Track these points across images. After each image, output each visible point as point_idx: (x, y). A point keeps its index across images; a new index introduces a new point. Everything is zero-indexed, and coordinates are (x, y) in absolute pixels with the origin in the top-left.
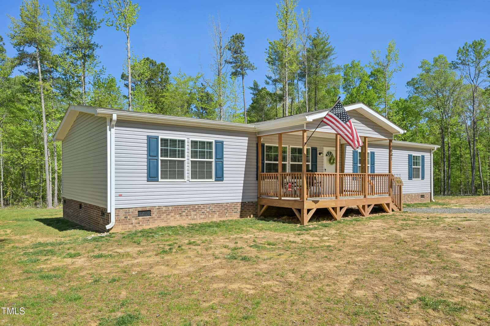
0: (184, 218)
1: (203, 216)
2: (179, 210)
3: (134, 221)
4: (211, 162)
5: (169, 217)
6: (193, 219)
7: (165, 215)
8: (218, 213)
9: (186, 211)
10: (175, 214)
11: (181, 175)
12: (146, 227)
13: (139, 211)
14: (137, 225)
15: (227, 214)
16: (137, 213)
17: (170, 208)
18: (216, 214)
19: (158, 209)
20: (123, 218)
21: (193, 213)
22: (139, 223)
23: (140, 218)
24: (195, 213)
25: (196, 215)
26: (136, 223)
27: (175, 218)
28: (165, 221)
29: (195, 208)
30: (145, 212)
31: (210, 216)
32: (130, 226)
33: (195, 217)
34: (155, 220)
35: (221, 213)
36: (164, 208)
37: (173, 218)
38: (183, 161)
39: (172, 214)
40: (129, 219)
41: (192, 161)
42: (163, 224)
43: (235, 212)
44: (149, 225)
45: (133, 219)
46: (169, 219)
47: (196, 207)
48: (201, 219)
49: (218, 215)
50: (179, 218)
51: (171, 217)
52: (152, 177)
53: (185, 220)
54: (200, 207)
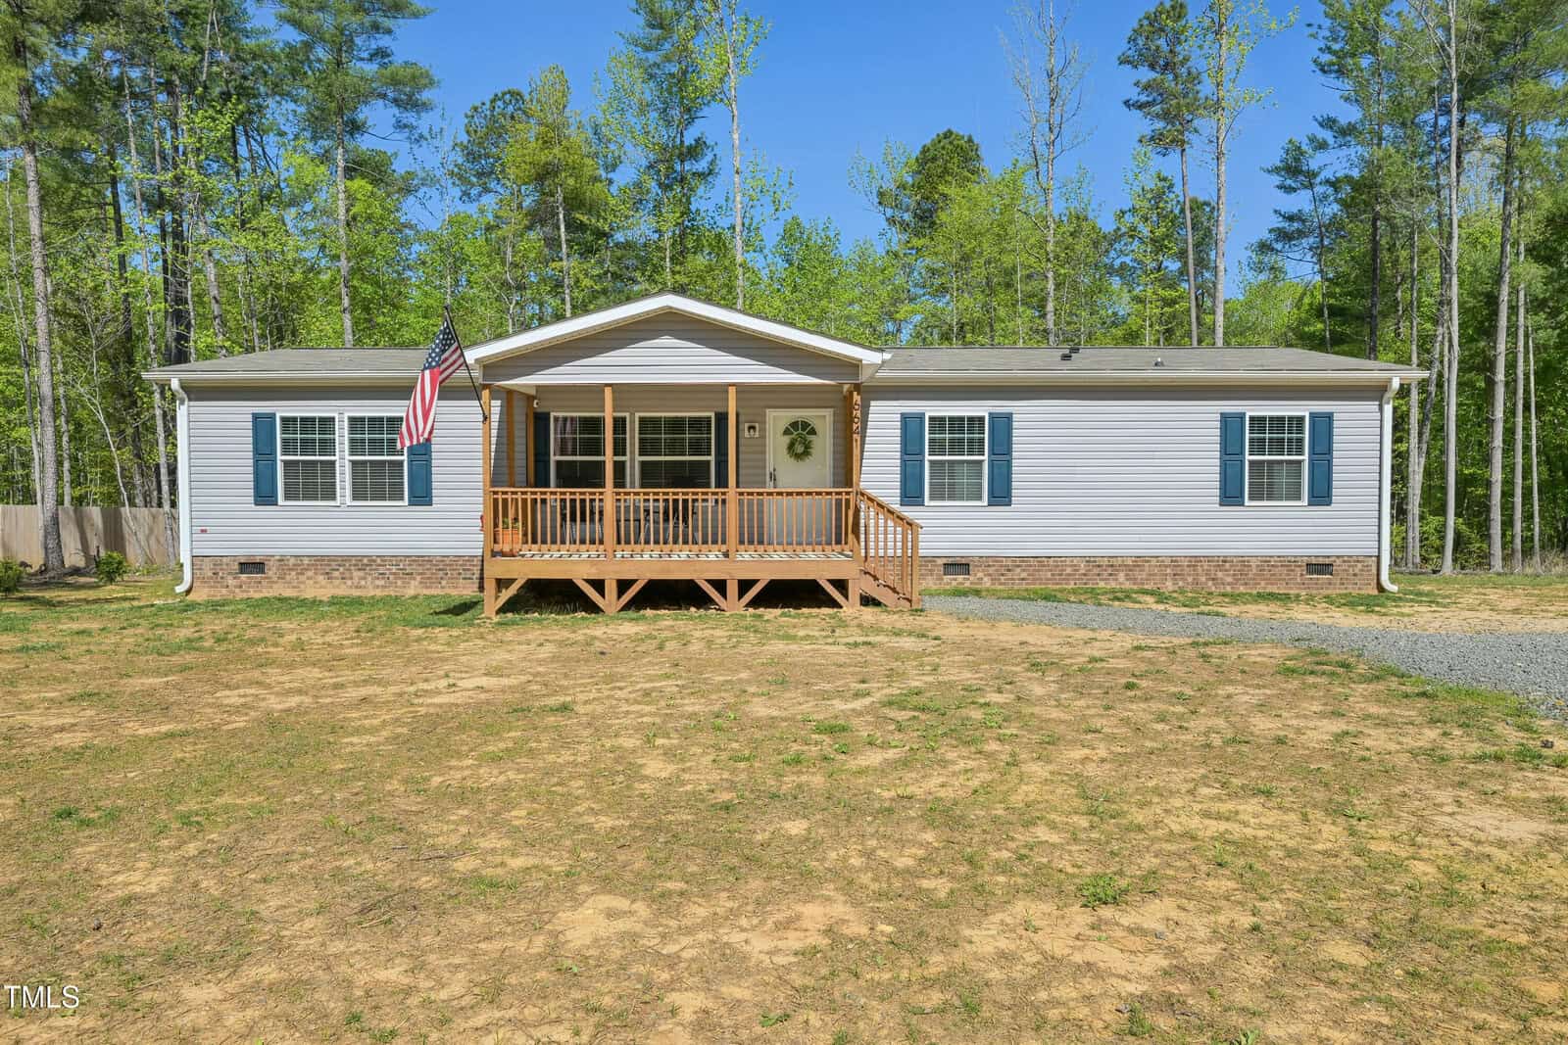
0: (337, 582)
1: (381, 583)
2: (326, 565)
3: (231, 581)
4: (401, 463)
5: (302, 578)
6: (357, 587)
7: (294, 573)
8: (419, 578)
9: (341, 569)
10: (316, 574)
11: (329, 493)
12: (256, 595)
13: (241, 564)
14: (237, 590)
15: (444, 582)
16: (237, 567)
17: (306, 561)
18: (415, 579)
19: (280, 560)
20: (210, 574)
21: (357, 574)
22: (241, 587)
23: (244, 576)
24: (361, 573)
25: (364, 578)
26: (236, 587)
27: (316, 583)
28: (294, 587)
29: (364, 564)
30: (252, 567)
31: (399, 583)
32: (224, 591)
33: (363, 583)
34: (274, 582)
35: (428, 578)
36: (292, 561)
37: (311, 582)
38: (333, 463)
39: (310, 573)
40: (222, 578)
41: (354, 463)
42: (288, 593)
43: (465, 579)
44: (261, 592)
45: (230, 577)
46: (303, 583)
47: (365, 561)
48: (378, 587)
49: (421, 583)
50: (324, 583)
51: (308, 578)
52: (264, 495)
53: (338, 587)
54: (374, 561)
